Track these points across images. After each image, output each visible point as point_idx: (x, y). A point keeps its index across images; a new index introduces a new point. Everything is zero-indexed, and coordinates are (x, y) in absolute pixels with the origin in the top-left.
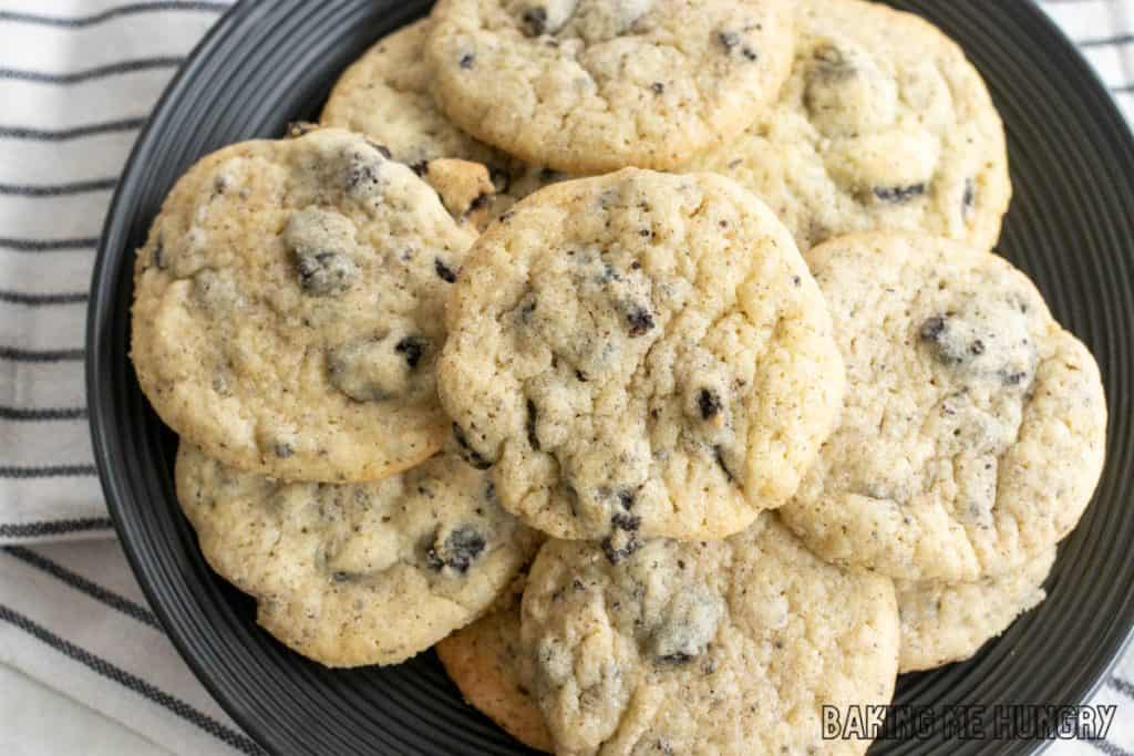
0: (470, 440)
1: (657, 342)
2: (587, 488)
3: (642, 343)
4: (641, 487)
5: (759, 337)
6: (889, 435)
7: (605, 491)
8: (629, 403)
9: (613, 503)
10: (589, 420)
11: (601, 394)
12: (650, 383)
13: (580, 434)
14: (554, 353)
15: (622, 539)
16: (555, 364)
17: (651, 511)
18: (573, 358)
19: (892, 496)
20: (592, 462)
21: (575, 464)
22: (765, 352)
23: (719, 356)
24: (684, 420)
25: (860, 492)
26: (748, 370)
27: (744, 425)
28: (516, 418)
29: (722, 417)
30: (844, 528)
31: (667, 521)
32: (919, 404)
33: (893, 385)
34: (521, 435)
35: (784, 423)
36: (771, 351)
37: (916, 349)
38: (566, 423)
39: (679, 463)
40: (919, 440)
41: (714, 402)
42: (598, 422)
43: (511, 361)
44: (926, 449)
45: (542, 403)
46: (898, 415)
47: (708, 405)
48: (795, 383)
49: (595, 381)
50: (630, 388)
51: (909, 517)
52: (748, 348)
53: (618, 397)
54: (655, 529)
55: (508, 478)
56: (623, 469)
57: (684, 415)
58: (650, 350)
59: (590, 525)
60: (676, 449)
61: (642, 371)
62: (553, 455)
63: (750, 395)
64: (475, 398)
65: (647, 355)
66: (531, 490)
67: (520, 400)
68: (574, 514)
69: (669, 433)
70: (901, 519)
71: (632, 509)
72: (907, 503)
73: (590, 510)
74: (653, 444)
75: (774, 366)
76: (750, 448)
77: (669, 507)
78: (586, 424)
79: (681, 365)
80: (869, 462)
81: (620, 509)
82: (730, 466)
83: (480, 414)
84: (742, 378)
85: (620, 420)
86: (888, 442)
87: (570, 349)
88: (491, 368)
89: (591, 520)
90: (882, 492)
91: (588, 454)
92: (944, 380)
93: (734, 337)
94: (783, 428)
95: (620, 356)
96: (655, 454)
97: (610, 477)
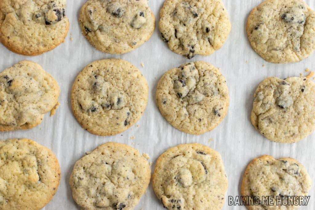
0: (164, 36)
1: (198, 19)
2: (186, 45)
3: (196, 19)
4: (195, 45)
5: (216, 19)
6: (278, 38)
7: (189, 45)
8: (193, 30)
9: (190, 48)
10: (186, 33)
11: (188, 28)
12: (197, 26)
13: (185, 35)
14: (180, 21)
15: (191, 54)
16: (180, 23)
17: (197, 49)
18: (184, 22)
19: (280, 49)
20: (187, 40)
21: (184, 40)
22: (218, 21)
23: (209, 22)
24: (203, 33)
25: (274, 50)
26: (214, 25)
27: (213, 34)
28: (173, 32)
29: (210, 32)
30: (272, 57)
31: (199, 51)
32: (283, 31)
33: (278, 29)
34: (174, 36)
35: (221, 34)
36: (219, 22)
37: (281, 21)
38: (182, 33)
39: (202, 41)
40: (284, 38)
41: (209, 30)
42: (188, 33)
43: (172, 22)
44: (285, 39)
45: (178, 30)
46: (279, 34)
47: (208, 30)
48: (223, 27)
49: (187, 26)
50: (194, 27)
51: (283, 53)
52: (214, 21)
53: (191, 29)
54: (197, 53)
55: (171, 43)
56: (192, 41)
57: (203, 32)
58: (197, 21)
59: (186, 52)
60: (201, 38)
61: (196, 24)
62: (179, 39)
63: (215, 29)
64: (166, 28)
65: (196, 22)
66: (175, 45)
67: (174, 29)
68: (183, 50)
69: (200, 35)
70: (282, 53)
71: (194, 49)
72: (283, 50)
73: (186, 49)
74: (197, 38)
75: (219, 24)
76: (214, 39)
77: (200, 49)
78: (186, 34)
79: (203, 23)
80: (274, 44)
81: (191, 49)
82: (211, 42)
83: (167, 31)
84: (213, 26)
85: (192, 33)
86: (278, 40)
87: (183, 20)
88: (169, 23)
89: (186, 51)
90: (278, 49)
91: (186, 39)
92: (287, 26)
93: (212, 19)
94: (220, 35)
95: (192, 21)
96: (198, 39)
97: (190, 43)
